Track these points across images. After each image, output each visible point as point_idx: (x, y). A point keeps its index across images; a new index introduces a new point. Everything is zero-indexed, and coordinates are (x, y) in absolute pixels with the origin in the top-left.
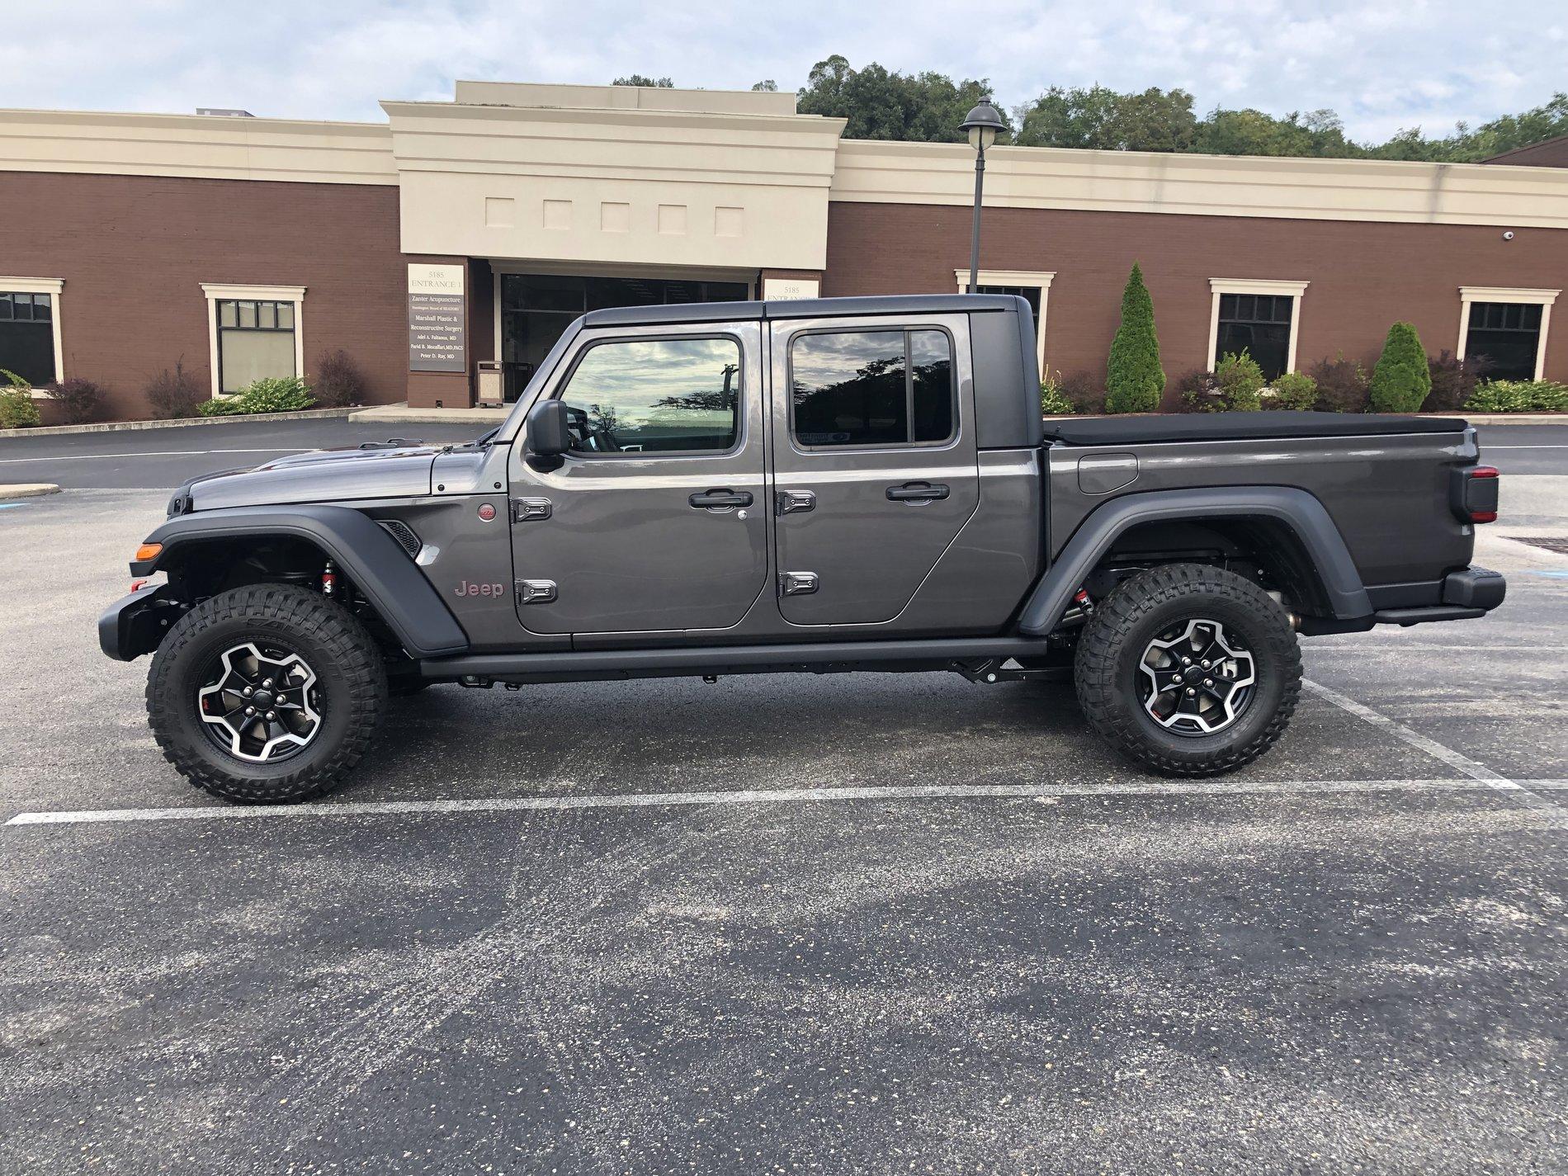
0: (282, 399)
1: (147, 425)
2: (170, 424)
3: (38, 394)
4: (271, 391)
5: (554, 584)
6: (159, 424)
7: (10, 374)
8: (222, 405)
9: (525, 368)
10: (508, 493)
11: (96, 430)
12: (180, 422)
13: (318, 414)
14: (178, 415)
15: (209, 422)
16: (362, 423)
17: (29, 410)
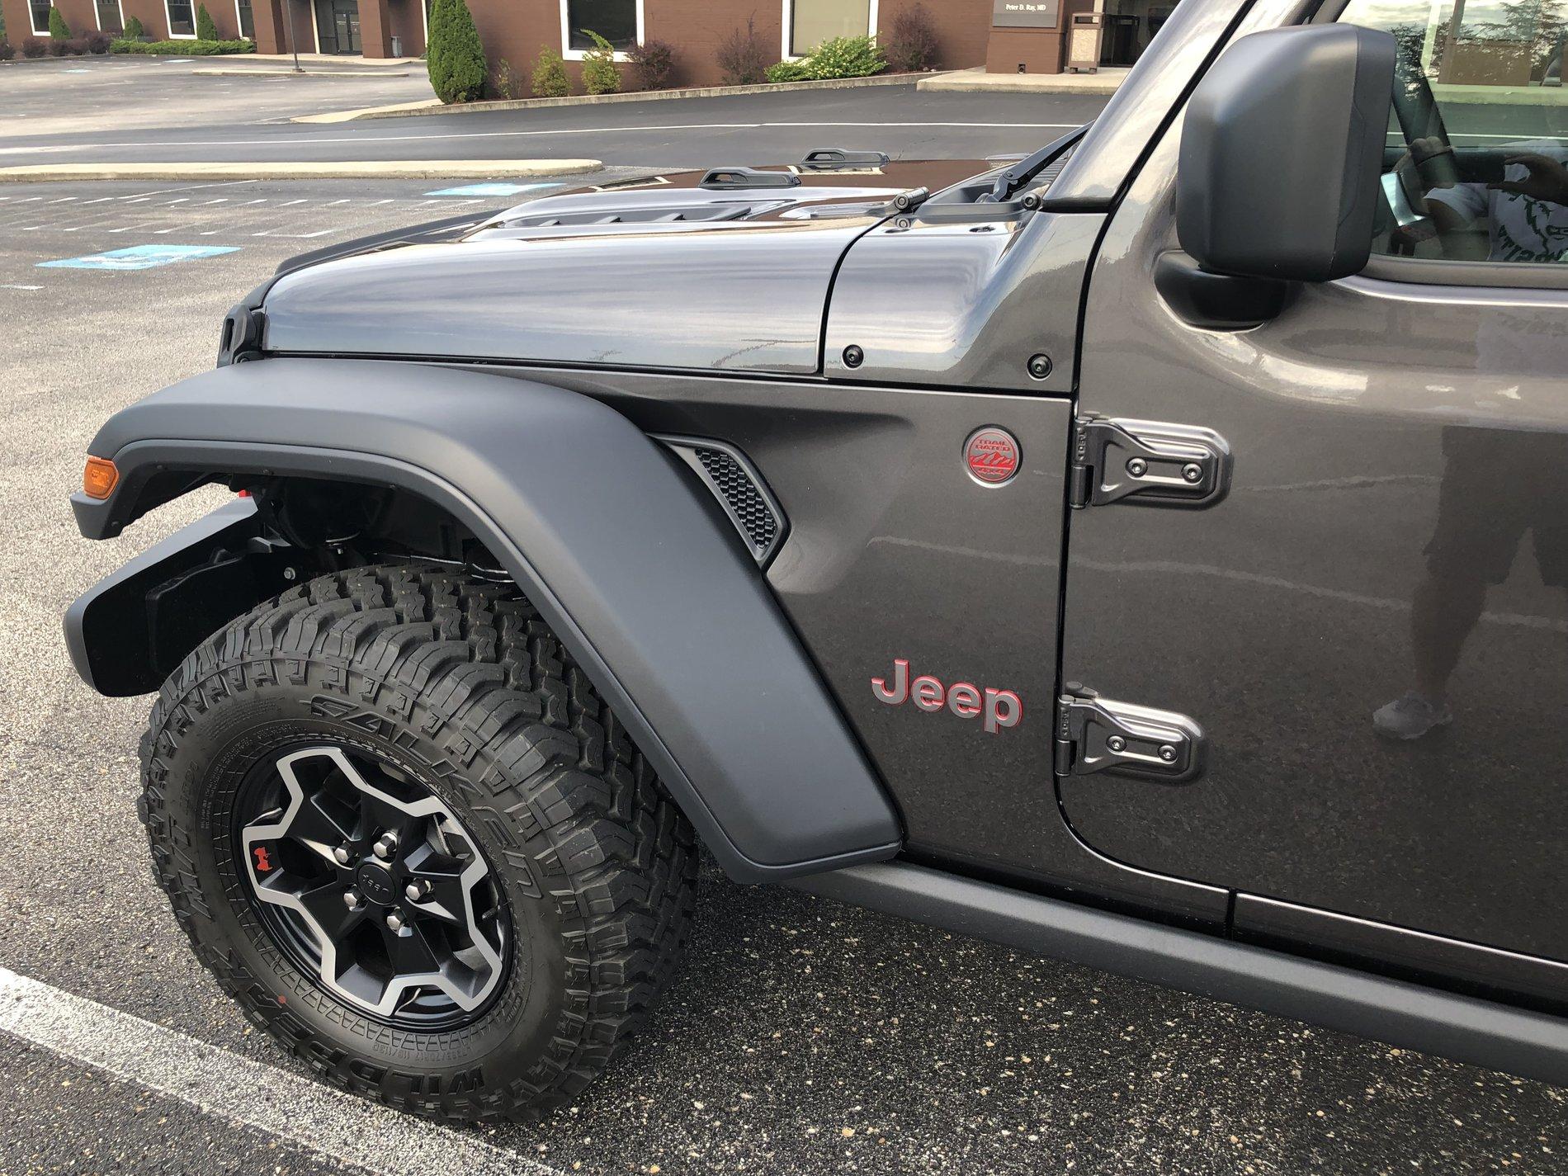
0: (851, 62)
1: (715, 92)
2: (736, 90)
3: (619, 57)
4: (840, 52)
5: (1195, 730)
6: (727, 91)
7: (595, 36)
8: (790, 69)
9: (1129, 22)
10: (1073, 395)
11: (668, 97)
12: (746, 89)
13: (887, 80)
14: (746, 81)
15: (775, 89)
16: (931, 92)
17: (610, 74)
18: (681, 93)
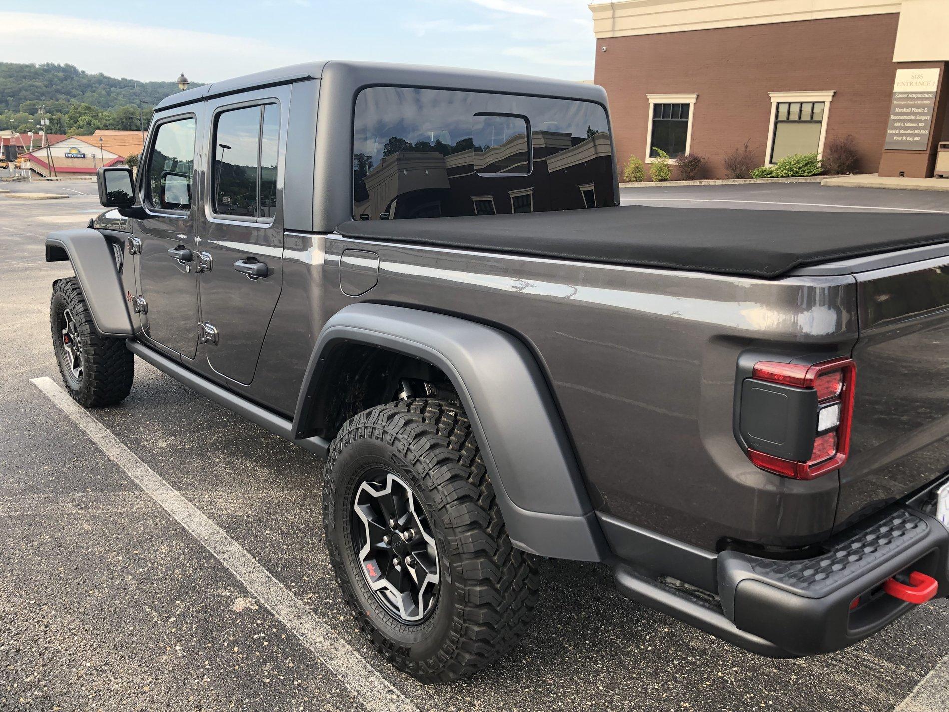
0: (800, 168)
1: (720, 182)
2: (731, 182)
3: (671, 162)
4: (793, 163)
6: (726, 182)
7: (661, 151)
8: (767, 171)
11: (693, 184)
12: (736, 181)
14: (738, 177)
15: (751, 182)
16: (829, 187)
17: (665, 171)
18: (700, 183)
